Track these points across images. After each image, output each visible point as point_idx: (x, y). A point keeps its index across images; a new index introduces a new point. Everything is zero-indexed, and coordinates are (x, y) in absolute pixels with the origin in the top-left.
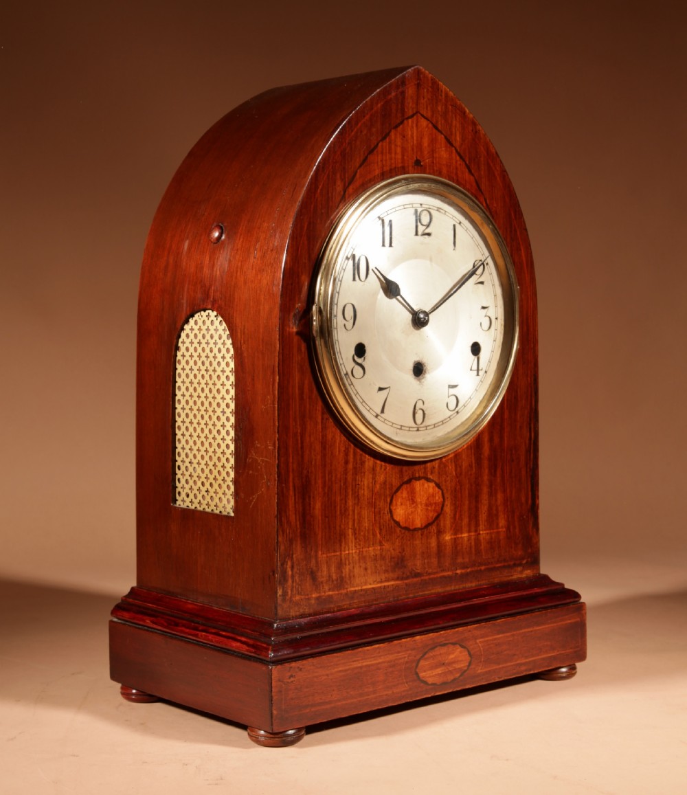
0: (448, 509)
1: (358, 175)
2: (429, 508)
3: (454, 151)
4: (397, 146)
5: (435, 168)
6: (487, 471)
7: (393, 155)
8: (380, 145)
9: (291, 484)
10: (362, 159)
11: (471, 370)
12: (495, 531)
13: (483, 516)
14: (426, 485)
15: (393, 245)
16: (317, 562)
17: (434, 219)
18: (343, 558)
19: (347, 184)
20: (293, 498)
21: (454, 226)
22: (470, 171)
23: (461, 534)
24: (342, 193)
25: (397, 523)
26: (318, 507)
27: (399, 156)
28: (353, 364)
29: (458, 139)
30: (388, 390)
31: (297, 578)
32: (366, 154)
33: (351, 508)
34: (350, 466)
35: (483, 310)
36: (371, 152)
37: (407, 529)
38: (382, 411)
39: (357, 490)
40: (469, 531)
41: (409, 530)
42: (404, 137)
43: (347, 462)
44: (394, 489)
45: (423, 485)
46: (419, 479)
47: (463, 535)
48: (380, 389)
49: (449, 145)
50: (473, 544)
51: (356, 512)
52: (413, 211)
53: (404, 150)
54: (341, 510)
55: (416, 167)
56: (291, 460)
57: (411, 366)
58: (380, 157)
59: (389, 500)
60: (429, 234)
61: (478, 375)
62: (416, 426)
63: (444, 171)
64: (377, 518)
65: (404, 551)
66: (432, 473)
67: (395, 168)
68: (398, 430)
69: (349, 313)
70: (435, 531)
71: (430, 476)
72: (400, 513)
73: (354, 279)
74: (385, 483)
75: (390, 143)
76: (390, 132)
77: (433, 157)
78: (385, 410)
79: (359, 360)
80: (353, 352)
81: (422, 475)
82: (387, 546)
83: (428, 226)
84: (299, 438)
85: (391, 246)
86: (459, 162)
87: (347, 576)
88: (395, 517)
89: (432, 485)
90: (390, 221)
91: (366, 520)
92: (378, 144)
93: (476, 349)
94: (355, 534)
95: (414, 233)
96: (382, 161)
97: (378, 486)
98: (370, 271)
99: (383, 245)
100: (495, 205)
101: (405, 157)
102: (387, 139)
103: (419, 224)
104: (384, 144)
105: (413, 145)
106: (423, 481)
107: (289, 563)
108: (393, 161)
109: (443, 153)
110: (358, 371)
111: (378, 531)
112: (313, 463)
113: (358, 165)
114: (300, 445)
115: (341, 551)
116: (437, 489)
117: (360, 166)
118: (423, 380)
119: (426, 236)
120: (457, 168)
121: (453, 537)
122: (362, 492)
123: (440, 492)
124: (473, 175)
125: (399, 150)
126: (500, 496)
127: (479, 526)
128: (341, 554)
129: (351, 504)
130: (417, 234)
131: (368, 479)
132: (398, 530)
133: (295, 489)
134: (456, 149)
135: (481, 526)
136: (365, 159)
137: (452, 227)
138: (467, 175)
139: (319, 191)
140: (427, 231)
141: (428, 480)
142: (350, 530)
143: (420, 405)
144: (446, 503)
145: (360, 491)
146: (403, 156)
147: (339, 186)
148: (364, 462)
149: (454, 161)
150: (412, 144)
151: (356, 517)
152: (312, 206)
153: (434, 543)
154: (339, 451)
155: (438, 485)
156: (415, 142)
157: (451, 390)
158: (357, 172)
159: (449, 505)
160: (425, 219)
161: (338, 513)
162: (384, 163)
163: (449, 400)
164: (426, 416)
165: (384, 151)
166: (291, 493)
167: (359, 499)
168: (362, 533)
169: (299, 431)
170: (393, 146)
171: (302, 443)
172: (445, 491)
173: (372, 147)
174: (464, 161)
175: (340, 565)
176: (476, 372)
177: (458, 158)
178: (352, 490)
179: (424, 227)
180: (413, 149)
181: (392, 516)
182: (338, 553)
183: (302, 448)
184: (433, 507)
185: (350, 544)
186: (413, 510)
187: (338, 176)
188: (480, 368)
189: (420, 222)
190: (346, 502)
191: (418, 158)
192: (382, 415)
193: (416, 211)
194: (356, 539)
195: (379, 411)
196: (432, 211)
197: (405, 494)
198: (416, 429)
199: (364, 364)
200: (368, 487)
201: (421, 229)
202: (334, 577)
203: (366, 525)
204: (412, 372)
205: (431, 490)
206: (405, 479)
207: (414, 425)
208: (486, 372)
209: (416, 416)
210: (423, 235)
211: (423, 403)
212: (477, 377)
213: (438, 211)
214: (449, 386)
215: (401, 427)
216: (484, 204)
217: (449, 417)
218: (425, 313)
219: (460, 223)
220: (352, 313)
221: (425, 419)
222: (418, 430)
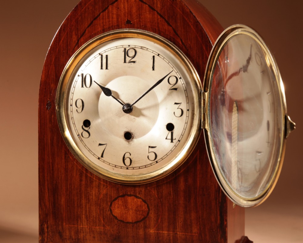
0: (152, 215)
1: (87, 32)
2: (138, 213)
3: (156, 13)
4: (113, 14)
5: (142, 24)
6: (182, 198)
7: (111, 19)
8: (101, 14)
9: (46, 187)
10: (89, 23)
11: (166, 139)
12: (189, 234)
13: (180, 223)
14: (135, 200)
15: (108, 68)
16: (62, 228)
17: (138, 53)
18: (79, 229)
19: (79, 37)
20: (48, 194)
21: (154, 57)
22: (169, 24)
23: (163, 231)
24: (77, 42)
25: (116, 218)
26: (63, 201)
27: (115, 20)
28: (82, 130)
29: (159, 6)
30: (105, 145)
31: (50, 233)
32: (92, 20)
33: (84, 204)
34: (83, 183)
35: (175, 105)
36: (95, 19)
37: (121, 221)
38: (102, 156)
39: (88, 196)
40: (168, 231)
41: (123, 223)
42: (118, 8)
43: (81, 180)
44: (113, 199)
45: (133, 199)
46: (130, 195)
47: (164, 232)
48: (100, 145)
49: (152, 10)
50: (171, 238)
51: (87, 207)
52: (123, 49)
53: (118, 16)
54: (77, 204)
55: (127, 24)
56: (46, 175)
57: (123, 134)
58: (101, 21)
59: (109, 204)
60: (134, 62)
61: (172, 142)
62: (125, 166)
63: (149, 25)
64: (101, 212)
65: (120, 233)
66: (139, 194)
67: (112, 26)
68: (114, 168)
69: (79, 104)
70: (143, 226)
71: (138, 195)
72: (117, 212)
73: (82, 86)
74: (106, 194)
75: (108, 12)
76: (108, 7)
77: (140, 18)
78: (104, 156)
79: (86, 129)
80: (82, 124)
81: (132, 193)
82: (108, 228)
83: (134, 57)
84: (51, 165)
85: (107, 68)
86: (160, 20)
87: (82, 239)
88: (114, 214)
89: (139, 200)
90: (107, 56)
91: (94, 212)
92: (100, 14)
93: (170, 127)
94: (86, 217)
95: (123, 61)
96: (103, 23)
97: (102, 196)
98: (93, 82)
99: (102, 68)
100: (189, 43)
101: (119, 20)
102: (107, 11)
103: (126, 56)
104: (104, 13)
106: (132, 197)
107: (46, 226)
108: (111, 23)
109: (147, 15)
110: (86, 134)
111: (102, 219)
112: (60, 178)
113: (86, 26)
114: (51, 168)
115: (78, 225)
116: (143, 203)
117: (88, 27)
118: (131, 142)
119: (132, 63)
120: (158, 23)
121: (156, 231)
122: (92, 197)
123: (146, 205)
124: (171, 26)
125: (115, 16)
126: (193, 215)
127: (177, 229)
128: (78, 227)
129: (84, 202)
130: (125, 62)
131: (95, 191)
132: (116, 221)
133: (48, 189)
134: (157, 12)
135: (178, 230)
136: (92, 23)
137: (152, 57)
138: (166, 27)
139: (61, 41)
140: (133, 60)
141: (137, 197)
142: (84, 216)
143: (127, 155)
144: (151, 212)
145: (90, 196)
146: (118, 19)
147: (75, 38)
148: (93, 182)
149: (156, 20)
150: (124, 12)
151: (87, 209)
152: (57, 49)
153: (141, 232)
154: (76, 174)
155: (144, 201)
156: (126, 11)
157: (150, 149)
158: (86, 30)
159: (153, 213)
160: (131, 53)
161: (76, 205)
162: (104, 24)
163: (149, 155)
164: (132, 162)
165: (104, 18)
166: (47, 191)
167: (89, 200)
168: (91, 219)
169: (51, 161)
170: (111, 14)
171: (53, 167)
172: (149, 205)
173: (96, 16)
174: (164, 18)
175: (77, 232)
176: (170, 141)
177: (159, 17)
178: (85, 195)
179: (130, 58)
180: (125, 15)
181: (111, 213)
182: (76, 226)
183: (53, 170)
184: (141, 213)
185: (84, 223)
186: (127, 212)
187: (74, 33)
188: (174, 138)
189: (128, 56)
190: (81, 201)
191: (129, 19)
192: (102, 158)
193: (125, 49)
194: (87, 221)
195: (100, 156)
196: (136, 49)
197: (120, 203)
198: (126, 168)
199: (89, 131)
200: (95, 195)
201: (128, 59)
202: (73, 237)
203: (94, 214)
204: (123, 137)
205: (139, 203)
206: (120, 195)
207: (124, 166)
208: (179, 141)
209: (126, 161)
210: (130, 62)
211: (130, 155)
212: (172, 143)
213: (141, 48)
214: (149, 147)
215: (115, 166)
216: (180, 43)
217: (151, 164)
218: (128, 105)
219: (158, 55)
220: (81, 104)
221: (132, 163)
222: (127, 169)
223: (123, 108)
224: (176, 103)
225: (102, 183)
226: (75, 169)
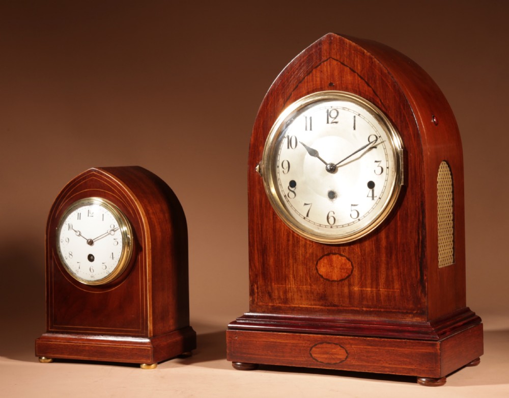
0: (356, 273)
1: (292, 95)
2: (343, 271)
3: (357, 75)
4: (317, 77)
5: (343, 86)
6: (384, 255)
7: (315, 82)
8: (306, 78)
9: (256, 248)
10: (295, 86)
11: (368, 196)
12: (392, 290)
13: (382, 280)
14: (340, 258)
15: (312, 129)
16: (272, 288)
17: (340, 114)
18: (287, 289)
19: (286, 100)
20: (257, 255)
21: (355, 117)
22: (368, 85)
23: (366, 288)
24: (283, 105)
25: (321, 276)
26: (271, 261)
27: (319, 83)
28: (288, 191)
29: (359, 68)
30: (310, 205)
31: (260, 293)
32: (297, 84)
33: (291, 264)
34: (291, 242)
35: (376, 163)
36: (300, 82)
37: (327, 279)
38: (307, 216)
39: (295, 255)
40: (372, 288)
41: (329, 281)
42: (322, 72)
43: (288, 240)
44: (318, 258)
45: (338, 258)
46: (335, 254)
47: (367, 289)
48: (305, 204)
49: (352, 72)
50: (375, 295)
51: (295, 266)
52: (326, 110)
53: (321, 79)
54: (285, 264)
55: (329, 87)
56: (255, 236)
57: (327, 193)
58: (306, 84)
59: (315, 263)
60: (336, 122)
61: (373, 199)
62: (330, 225)
63: (350, 87)
64: (308, 271)
65: (325, 291)
66: (343, 252)
67: (316, 89)
68: (319, 227)
69: (286, 165)
70: (347, 284)
71: (342, 253)
72: (323, 269)
73: (288, 148)
74: (312, 253)
75: (312, 76)
76: (312, 70)
77: (342, 80)
78: (309, 215)
79: (292, 189)
80: (288, 185)
81: (336, 252)
82: (314, 287)
83: (335, 118)
84: (260, 226)
86: (360, 81)
87: (290, 298)
88: (319, 272)
89: (344, 258)
90: (311, 118)
91: (301, 271)
92: (304, 78)
93: (371, 185)
94: (294, 277)
95: (326, 122)
96: (307, 86)
97: (308, 255)
98: (298, 143)
99: (306, 130)
100: (388, 103)
101: (323, 83)
102: (311, 74)
103: (329, 117)
104: (309, 77)
105: (328, 75)
106: (337, 255)
107: (256, 286)
108: (315, 85)
109: (349, 77)
110: (292, 195)
111: (309, 279)
112: (268, 239)
113: (292, 90)
114: (260, 229)
115: (286, 285)
116: (348, 261)
117: (294, 90)
118: (335, 201)
119: (335, 124)
120: (359, 84)
121: (360, 289)
123: (350, 263)
124: (370, 87)
125: (318, 79)
126: (395, 271)
127: (379, 285)
128: (286, 287)
129: (291, 262)
130: (328, 123)
131: (302, 251)
132: (322, 279)
133: (258, 251)
134: (357, 74)
135: (380, 286)
136: (297, 86)
137: (353, 118)
138: (366, 87)
139: (269, 105)
140: (335, 120)
141: (341, 255)
142: (291, 275)
143: (331, 214)
144: (355, 269)
145: (297, 256)
146: (321, 81)
147: (281, 102)
148: (299, 241)
149: (357, 81)
151: (295, 269)
152: (265, 113)
153: (346, 290)
154: (284, 234)
155: (349, 259)
157: (353, 207)
159: (356, 271)
160: (334, 114)
161: (284, 265)
162: (309, 87)
163: (352, 213)
164: (336, 220)
165: (309, 81)
166: (256, 252)
167: (296, 260)
168: (299, 278)
169: (260, 222)
170: (314, 78)
171: (262, 228)
172: (353, 263)
173: (301, 79)
174: (364, 79)
175: (285, 292)
176: (371, 198)
177: (359, 79)
178: (292, 255)
179: (333, 119)
180: (328, 78)
181: (317, 271)
182: (284, 286)
183: (262, 231)
184: (345, 270)
185: (291, 283)
186: (332, 270)
187: (280, 97)
188: (375, 196)
189: (330, 116)
190: (288, 261)
191: (331, 82)
192: (307, 218)
193: (328, 110)
194: (295, 280)
195: (305, 216)
196: (338, 110)
197: (326, 261)
199: (295, 191)
200: (302, 255)
201: (331, 120)
202: (282, 297)
203: (301, 274)
204: (327, 196)
205: (343, 261)
206: (326, 253)
207: (328, 224)
208: (380, 198)
209: (330, 220)
210: (332, 123)
211: (334, 213)
212: (373, 201)
213: (343, 109)
214: (352, 205)
215: (320, 225)
216: (380, 103)
217: (353, 222)
218: (332, 165)
219: (359, 115)
220: (287, 166)
221: (336, 222)
222: (331, 227)
223: (326, 167)
224: (376, 162)
225: (308, 242)
226: (283, 229)
